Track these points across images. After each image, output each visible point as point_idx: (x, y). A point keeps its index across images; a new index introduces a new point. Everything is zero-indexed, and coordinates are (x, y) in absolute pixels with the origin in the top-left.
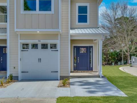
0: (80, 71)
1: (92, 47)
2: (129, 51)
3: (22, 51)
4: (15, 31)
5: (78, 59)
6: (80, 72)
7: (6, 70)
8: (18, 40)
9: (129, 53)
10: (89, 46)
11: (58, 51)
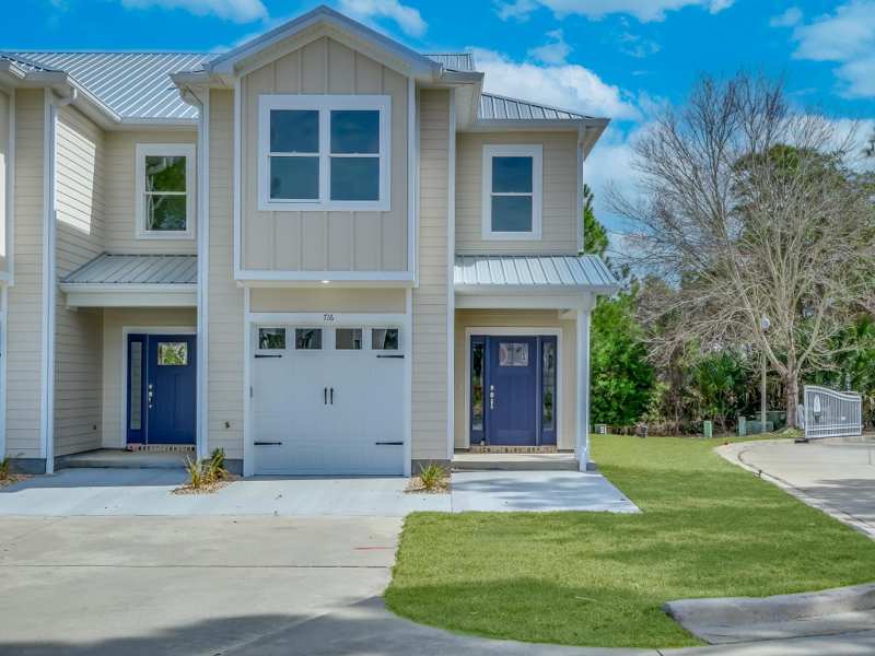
0: (499, 447)
1: (553, 340)
2: (798, 357)
3: (257, 356)
4: (236, 277)
5: (492, 395)
6: (497, 452)
7: (194, 443)
8: (243, 314)
9: (794, 368)
10: (542, 337)
11: (402, 357)
